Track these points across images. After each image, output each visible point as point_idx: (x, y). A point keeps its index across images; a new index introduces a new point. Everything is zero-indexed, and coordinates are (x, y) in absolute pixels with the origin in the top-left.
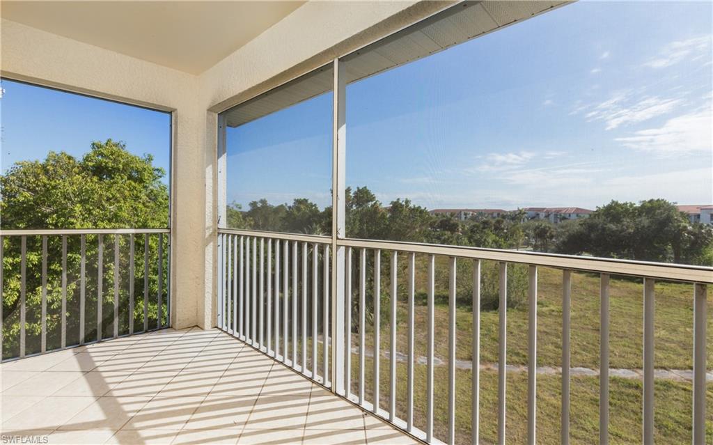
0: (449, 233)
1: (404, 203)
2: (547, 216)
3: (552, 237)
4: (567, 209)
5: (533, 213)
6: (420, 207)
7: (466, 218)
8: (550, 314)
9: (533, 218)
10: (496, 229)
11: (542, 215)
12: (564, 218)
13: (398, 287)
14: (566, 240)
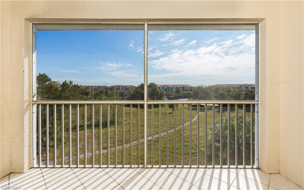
0: (86, 96)
1: (69, 83)
2: (122, 88)
3: (125, 96)
4: (128, 86)
5: (117, 87)
6: (77, 85)
7: (91, 89)
8: (128, 124)
9: (118, 89)
10: (106, 94)
11: (121, 88)
12: (128, 89)
13: (64, 124)
14: (130, 97)
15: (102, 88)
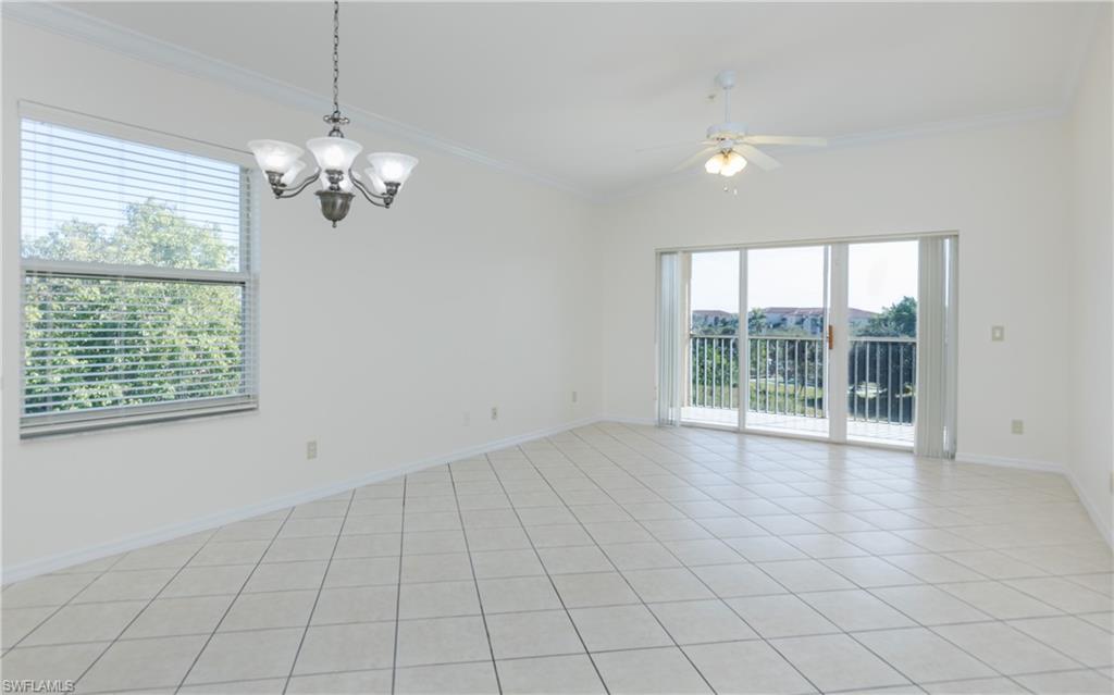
2: (800, 322)
5: (775, 318)
9: (776, 326)
11: (791, 321)
15: (706, 318)
